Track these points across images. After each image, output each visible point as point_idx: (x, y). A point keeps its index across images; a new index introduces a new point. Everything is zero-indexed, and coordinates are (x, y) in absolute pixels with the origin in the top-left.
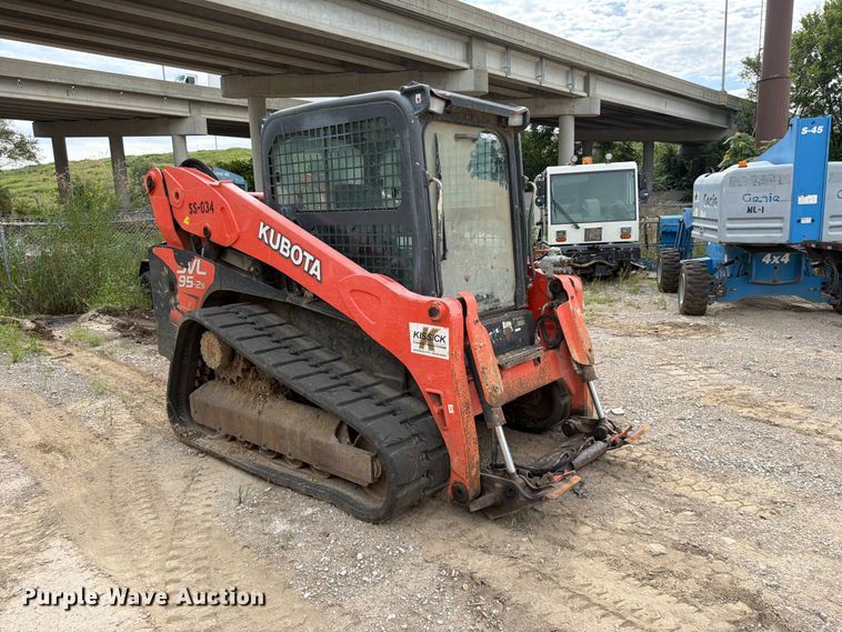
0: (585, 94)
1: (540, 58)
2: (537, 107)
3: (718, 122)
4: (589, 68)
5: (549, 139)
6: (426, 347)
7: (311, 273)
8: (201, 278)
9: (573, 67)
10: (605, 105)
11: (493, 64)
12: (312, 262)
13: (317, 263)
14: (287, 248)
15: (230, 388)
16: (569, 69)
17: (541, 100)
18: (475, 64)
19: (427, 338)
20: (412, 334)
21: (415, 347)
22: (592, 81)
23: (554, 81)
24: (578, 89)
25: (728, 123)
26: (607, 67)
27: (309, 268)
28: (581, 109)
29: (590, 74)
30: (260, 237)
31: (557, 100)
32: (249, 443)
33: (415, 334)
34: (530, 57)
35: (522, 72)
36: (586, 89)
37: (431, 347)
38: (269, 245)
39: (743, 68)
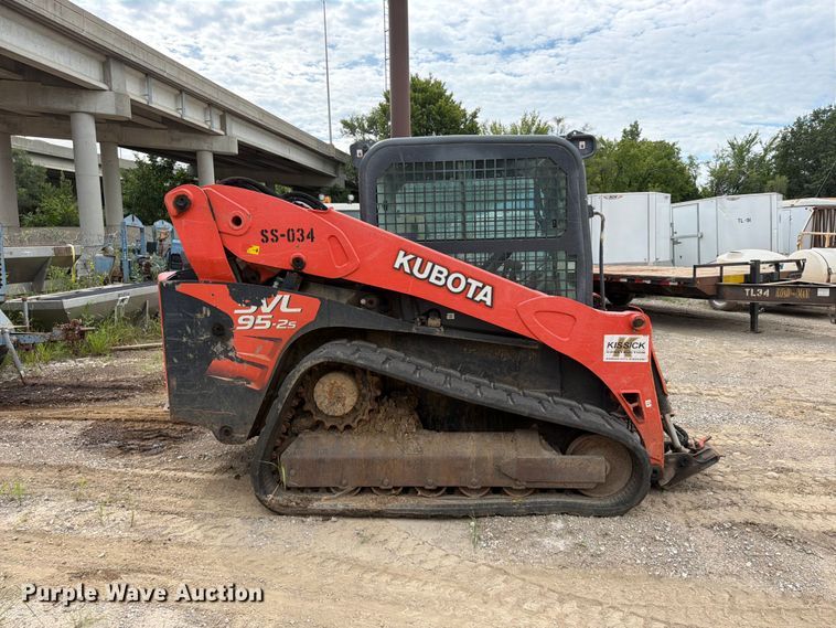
0: (223, 133)
1: (180, 91)
2: (172, 139)
3: (328, 170)
4: (226, 109)
5: (171, 172)
6: (622, 355)
7: (477, 299)
8: (290, 317)
9: (210, 104)
10: (241, 145)
11: (133, 90)
12: (478, 290)
13: (488, 289)
14: (442, 277)
15: (345, 436)
16: (206, 106)
17: (177, 133)
18: (115, 87)
19: (623, 347)
20: (606, 345)
21: (608, 356)
22: (228, 120)
23: (194, 115)
24: (216, 128)
25: (336, 172)
26: (240, 109)
27: (475, 294)
28: (220, 146)
29: (226, 114)
30: (397, 266)
31: (193, 135)
32: (396, 488)
33: (609, 345)
34: (169, 88)
35: (163, 103)
36: (223, 127)
37: (628, 353)
38: (412, 273)
39: (341, 126)
